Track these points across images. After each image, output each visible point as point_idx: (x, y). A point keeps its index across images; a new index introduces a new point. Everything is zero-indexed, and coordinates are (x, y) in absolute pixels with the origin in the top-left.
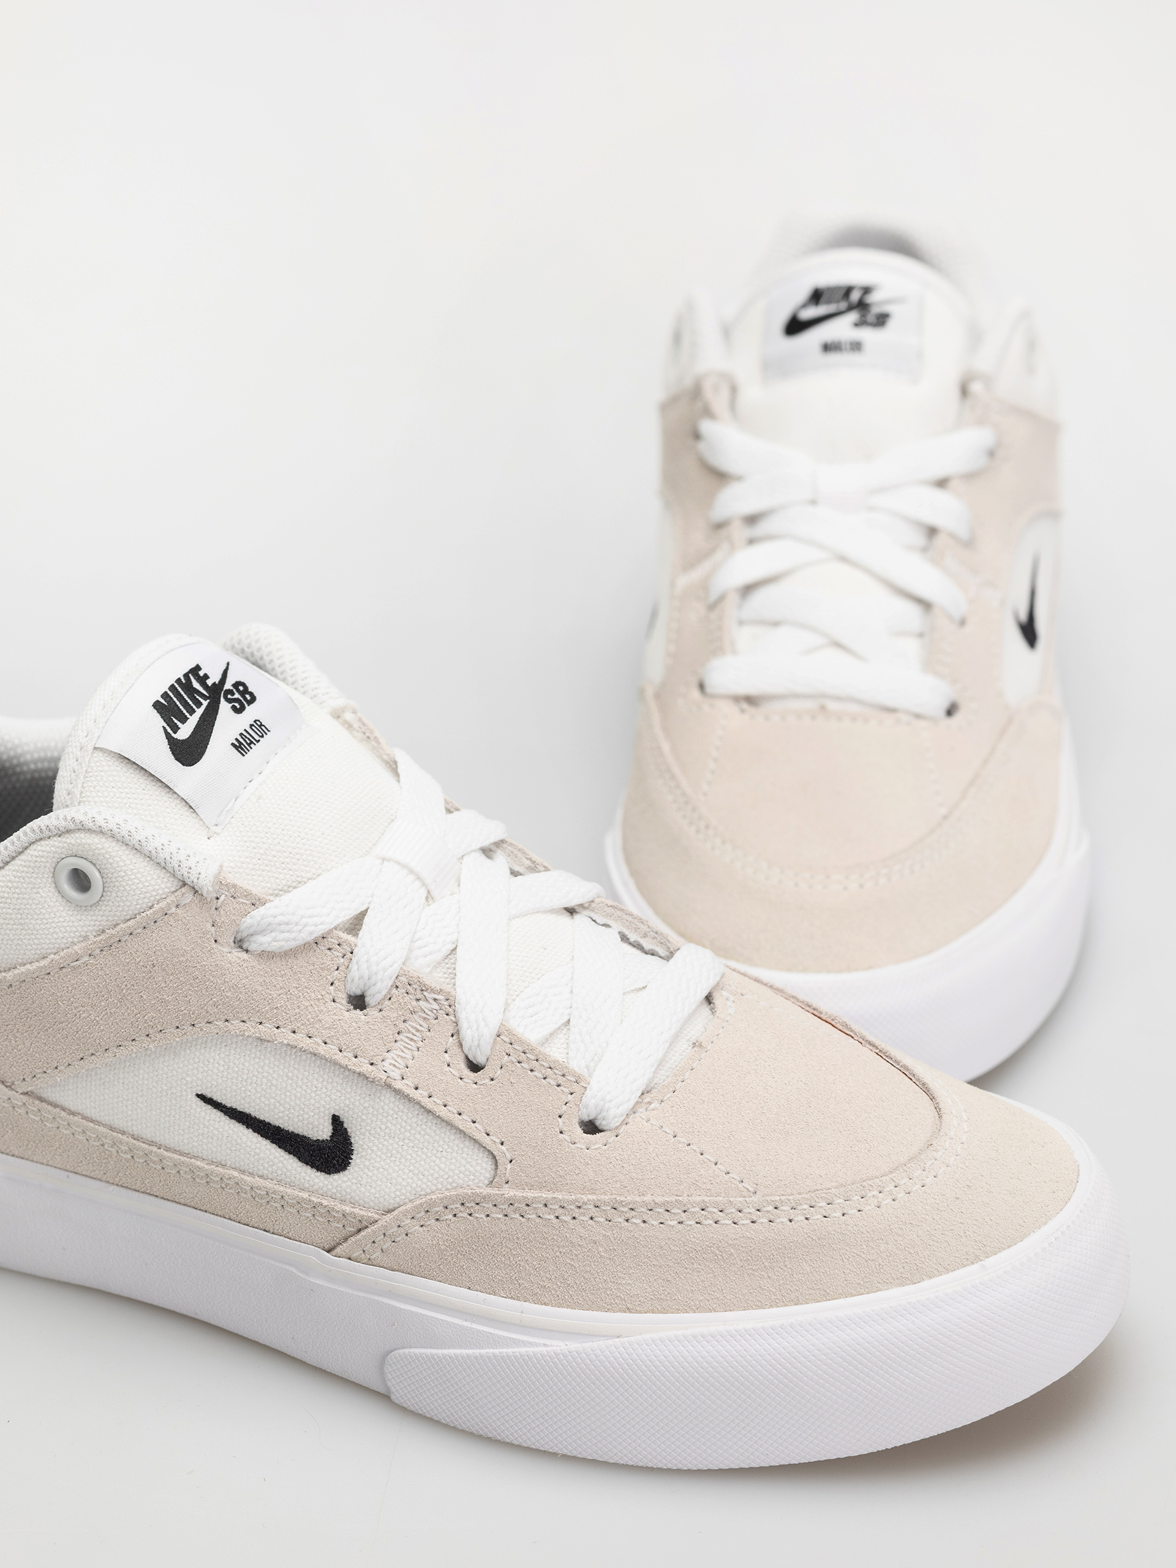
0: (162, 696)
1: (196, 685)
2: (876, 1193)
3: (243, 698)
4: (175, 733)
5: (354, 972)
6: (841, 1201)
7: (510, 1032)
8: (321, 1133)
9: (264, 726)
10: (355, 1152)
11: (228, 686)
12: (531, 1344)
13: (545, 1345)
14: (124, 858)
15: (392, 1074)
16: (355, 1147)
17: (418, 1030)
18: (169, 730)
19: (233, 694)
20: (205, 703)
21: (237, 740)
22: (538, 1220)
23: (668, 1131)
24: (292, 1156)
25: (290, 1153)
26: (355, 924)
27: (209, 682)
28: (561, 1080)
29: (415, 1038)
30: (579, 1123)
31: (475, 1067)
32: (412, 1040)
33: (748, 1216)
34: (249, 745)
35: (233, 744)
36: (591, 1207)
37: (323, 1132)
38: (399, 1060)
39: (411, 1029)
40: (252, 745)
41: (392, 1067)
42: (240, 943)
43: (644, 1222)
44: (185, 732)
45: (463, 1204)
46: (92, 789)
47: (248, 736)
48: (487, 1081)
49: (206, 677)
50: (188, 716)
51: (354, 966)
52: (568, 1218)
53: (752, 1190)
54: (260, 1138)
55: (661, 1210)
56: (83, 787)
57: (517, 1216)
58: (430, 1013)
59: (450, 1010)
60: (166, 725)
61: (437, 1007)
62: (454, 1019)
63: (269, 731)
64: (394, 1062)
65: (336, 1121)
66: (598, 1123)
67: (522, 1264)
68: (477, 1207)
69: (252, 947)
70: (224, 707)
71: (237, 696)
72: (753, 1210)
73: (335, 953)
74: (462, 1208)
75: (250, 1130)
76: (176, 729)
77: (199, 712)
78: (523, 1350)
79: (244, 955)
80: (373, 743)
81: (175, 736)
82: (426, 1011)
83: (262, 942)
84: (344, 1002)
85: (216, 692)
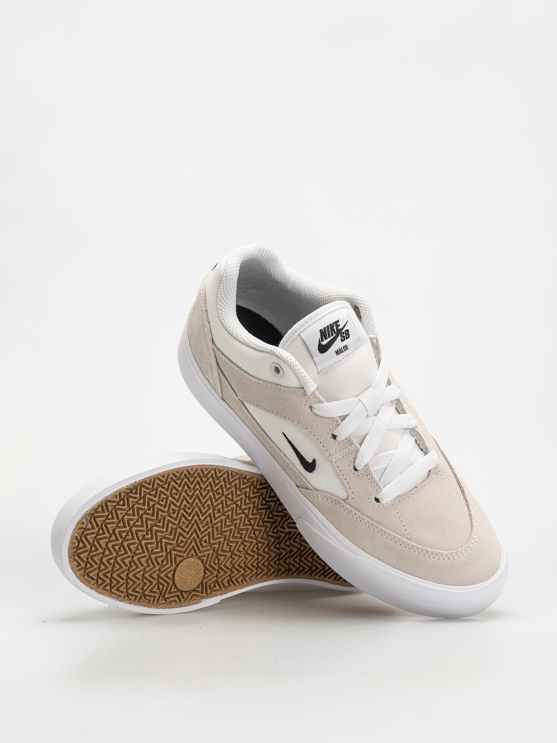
0: (324, 328)
1: (335, 328)
2: (440, 555)
3: (346, 335)
4: (322, 342)
5: (336, 431)
6: (430, 553)
7: (369, 467)
8: (309, 460)
9: (347, 347)
10: (315, 470)
11: (343, 331)
12: (335, 543)
13: (338, 545)
14: (291, 374)
15: (333, 460)
16: (316, 469)
17: (345, 452)
18: (321, 340)
19: (343, 334)
20: (334, 335)
21: (338, 350)
22: (352, 516)
23: (396, 511)
24: (299, 460)
25: (299, 459)
26: (343, 418)
27: (339, 328)
28: (375, 486)
29: (344, 454)
30: (375, 498)
31: (355, 469)
32: (343, 454)
33: (405, 545)
34: (340, 353)
35: (336, 351)
36: (367, 521)
37: (310, 461)
38: (337, 457)
39: (344, 451)
40: (341, 353)
41: (334, 458)
42: (311, 407)
43: (378, 532)
44: (325, 342)
45: (335, 500)
46: (293, 345)
47: (341, 350)
48: (357, 475)
49: (339, 325)
50: (328, 338)
51: (337, 429)
52: (359, 520)
53: (409, 538)
54: (293, 451)
55: (384, 532)
56: (291, 342)
57: (347, 512)
58: (351, 450)
59: (356, 453)
60: (320, 338)
61: (354, 450)
62: (356, 455)
63: (348, 349)
64: (335, 457)
65: (314, 460)
66: (379, 500)
67: (343, 523)
68: (338, 504)
69: (313, 411)
70: (339, 338)
71: (344, 335)
72: (406, 544)
73: (334, 423)
74: (334, 501)
75: (292, 448)
76: (322, 340)
77: (332, 337)
78: (333, 543)
79: (310, 411)
80: (377, 351)
81: (321, 342)
82: (350, 449)
83: (317, 412)
84: (331, 435)
85: (339, 331)
